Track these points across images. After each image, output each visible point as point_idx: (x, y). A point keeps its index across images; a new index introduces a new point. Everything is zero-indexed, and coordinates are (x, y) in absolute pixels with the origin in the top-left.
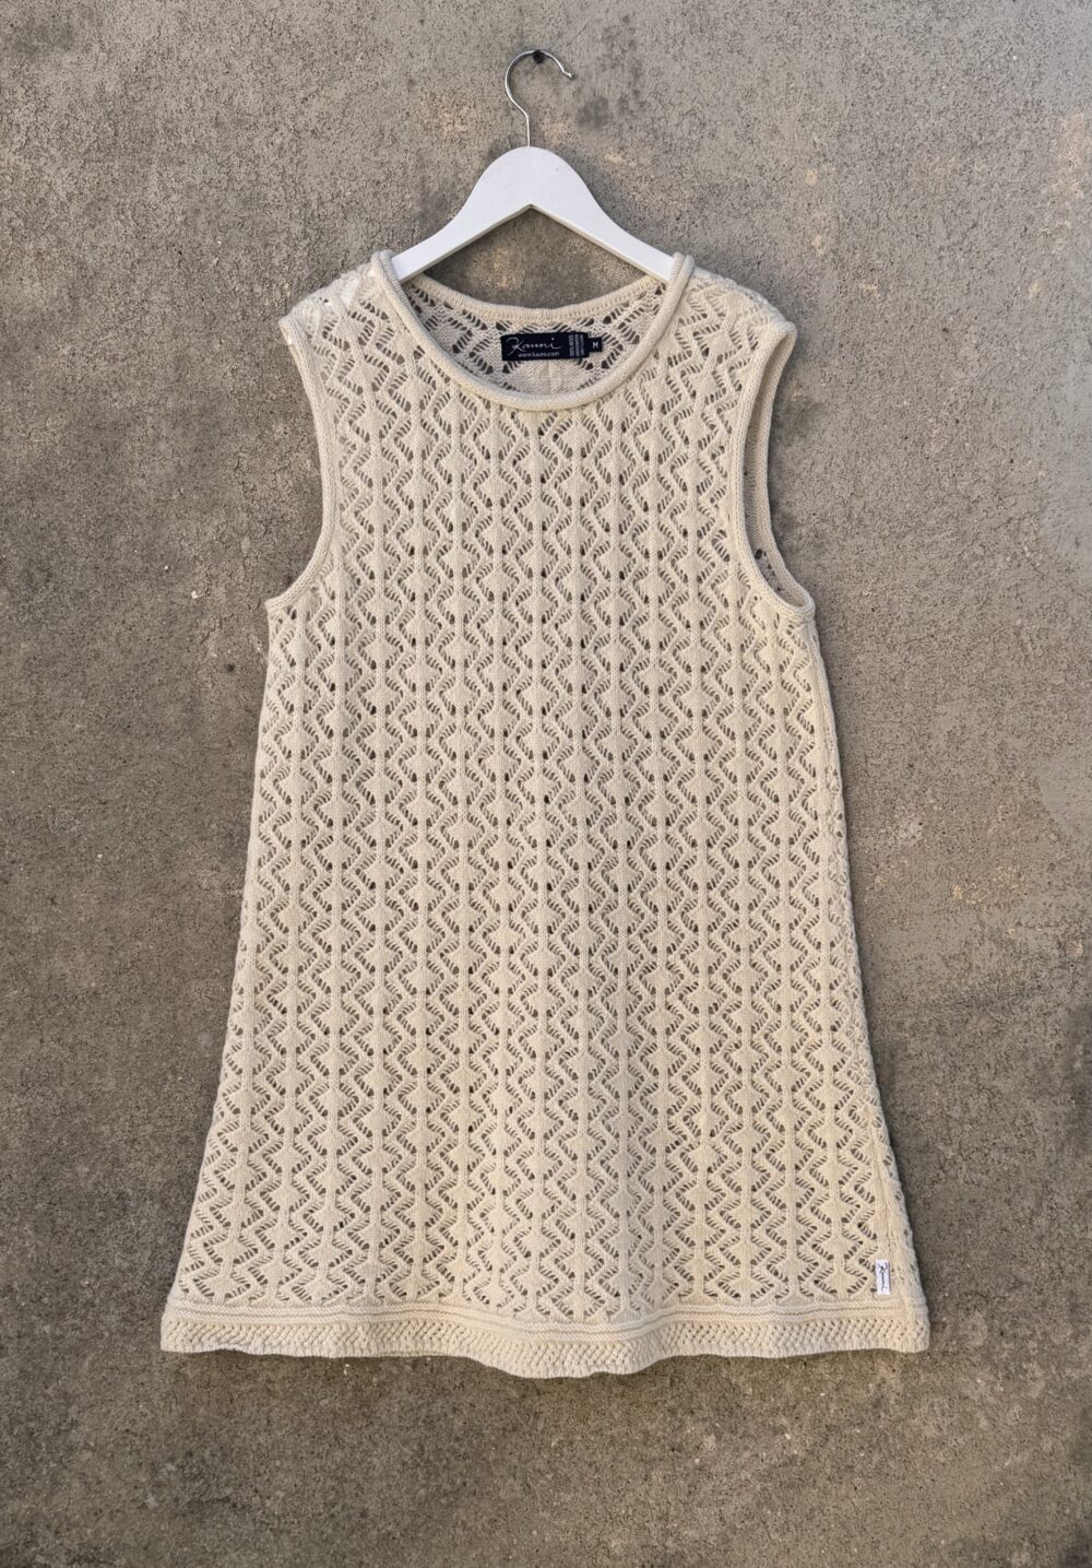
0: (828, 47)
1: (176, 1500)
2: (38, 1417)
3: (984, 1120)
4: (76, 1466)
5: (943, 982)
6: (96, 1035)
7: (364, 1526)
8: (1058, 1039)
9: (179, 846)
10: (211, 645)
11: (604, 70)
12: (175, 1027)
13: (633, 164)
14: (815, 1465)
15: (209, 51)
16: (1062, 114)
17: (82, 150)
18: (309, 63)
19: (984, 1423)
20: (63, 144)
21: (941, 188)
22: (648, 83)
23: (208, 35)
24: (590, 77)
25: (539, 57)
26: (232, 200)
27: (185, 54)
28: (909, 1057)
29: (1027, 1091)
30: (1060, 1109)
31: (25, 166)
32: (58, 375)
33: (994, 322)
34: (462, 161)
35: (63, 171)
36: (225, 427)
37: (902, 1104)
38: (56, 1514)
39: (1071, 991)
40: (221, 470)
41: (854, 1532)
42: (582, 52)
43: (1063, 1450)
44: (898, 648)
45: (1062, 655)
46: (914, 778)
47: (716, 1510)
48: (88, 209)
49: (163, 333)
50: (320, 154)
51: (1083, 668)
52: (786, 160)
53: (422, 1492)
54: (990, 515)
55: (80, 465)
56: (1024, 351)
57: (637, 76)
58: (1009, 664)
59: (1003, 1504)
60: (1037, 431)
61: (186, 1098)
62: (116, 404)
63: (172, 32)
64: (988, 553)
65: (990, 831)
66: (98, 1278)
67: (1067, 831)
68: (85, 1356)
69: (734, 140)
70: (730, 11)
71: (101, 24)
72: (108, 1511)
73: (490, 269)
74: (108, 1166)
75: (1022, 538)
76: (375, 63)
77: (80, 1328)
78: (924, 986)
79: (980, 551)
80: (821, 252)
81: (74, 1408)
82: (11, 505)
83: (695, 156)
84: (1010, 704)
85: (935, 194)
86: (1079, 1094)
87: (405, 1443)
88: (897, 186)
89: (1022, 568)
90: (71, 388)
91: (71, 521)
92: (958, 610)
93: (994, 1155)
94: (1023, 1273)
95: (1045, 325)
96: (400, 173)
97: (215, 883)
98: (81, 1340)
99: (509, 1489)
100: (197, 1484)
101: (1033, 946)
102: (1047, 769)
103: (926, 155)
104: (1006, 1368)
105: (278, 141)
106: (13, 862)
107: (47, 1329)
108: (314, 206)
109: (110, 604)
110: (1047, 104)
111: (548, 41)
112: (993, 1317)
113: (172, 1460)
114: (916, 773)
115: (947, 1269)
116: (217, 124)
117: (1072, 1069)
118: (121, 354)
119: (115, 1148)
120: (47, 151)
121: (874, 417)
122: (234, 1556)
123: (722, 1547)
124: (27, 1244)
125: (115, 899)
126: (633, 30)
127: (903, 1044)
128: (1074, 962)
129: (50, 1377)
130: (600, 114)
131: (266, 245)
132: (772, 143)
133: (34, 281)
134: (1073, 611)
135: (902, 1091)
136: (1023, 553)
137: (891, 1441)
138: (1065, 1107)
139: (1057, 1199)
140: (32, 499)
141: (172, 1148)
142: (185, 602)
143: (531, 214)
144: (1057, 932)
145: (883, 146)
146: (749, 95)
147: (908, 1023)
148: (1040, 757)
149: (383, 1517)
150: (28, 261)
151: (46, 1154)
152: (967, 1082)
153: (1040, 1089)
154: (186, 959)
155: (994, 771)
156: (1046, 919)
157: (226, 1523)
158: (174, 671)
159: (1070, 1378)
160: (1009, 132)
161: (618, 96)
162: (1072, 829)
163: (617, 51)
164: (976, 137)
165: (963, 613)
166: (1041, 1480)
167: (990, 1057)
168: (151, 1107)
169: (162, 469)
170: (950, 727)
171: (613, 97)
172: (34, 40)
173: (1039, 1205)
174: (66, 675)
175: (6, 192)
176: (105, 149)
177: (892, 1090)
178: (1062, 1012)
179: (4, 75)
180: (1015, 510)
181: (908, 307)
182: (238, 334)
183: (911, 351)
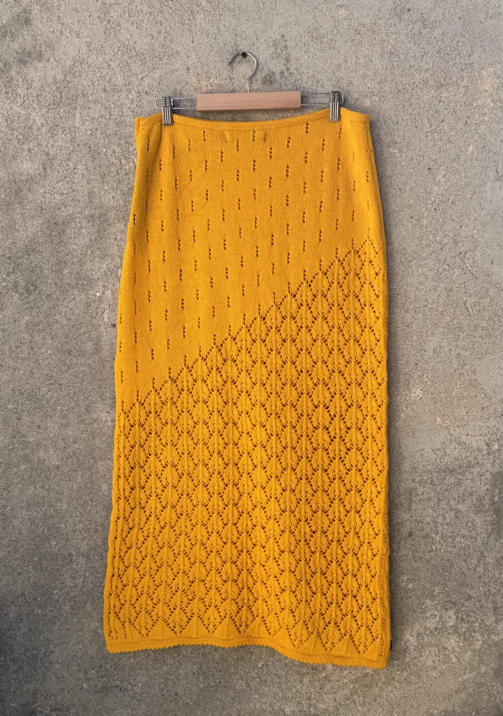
0: (374, 44)
1: (96, 686)
2: (36, 648)
3: (453, 523)
4: (53, 670)
5: (433, 461)
6: (58, 485)
7: (176, 699)
8: (488, 487)
9: (93, 403)
10: (105, 316)
11: (273, 59)
12: (92, 481)
14: (377, 677)
15: (101, 59)
16: (483, 69)
17: (47, 104)
18: (144, 63)
19: (454, 660)
20: (39, 103)
21: (427, 105)
22: (293, 65)
23: (100, 52)
24: (267, 63)
25: (244, 55)
26: (111, 124)
27: (90, 61)
28: (418, 495)
29: (472, 510)
31: (23, 112)
33: (452, 164)
35: (39, 114)
36: (110, 222)
37: (415, 516)
38: (45, 690)
39: (493, 465)
40: (109, 240)
41: (395, 707)
42: (263, 53)
43: (491, 672)
44: (409, 311)
45: (486, 313)
46: (418, 369)
47: (333, 696)
48: (50, 130)
49: (83, 182)
50: (149, 102)
51: (496, 319)
52: (355, 96)
53: (202, 685)
54: (452, 251)
55: (49, 240)
56: (466, 177)
57: (288, 61)
58: (461, 318)
59: (463, 695)
60: (473, 212)
61: (97, 512)
62: (63, 213)
63: (84, 51)
64: (451, 268)
65: (454, 393)
66: (61, 590)
67: (490, 393)
68: (56, 623)
70: (330, 29)
71: (54, 50)
72: (66, 690)
74: (64, 542)
75: (466, 261)
76: (172, 61)
77: (53, 612)
78: (424, 463)
79: (447, 267)
81: (52, 645)
82: (19, 258)
84: (462, 335)
85: (424, 108)
86: (497, 512)
87: (194, 664)
88: (407, 105)
89: (467, 274)
90: (44, 207)
91: (45, 264)
92: (437, 294)
93: (458, 539)
94: (472, 593)
95: (475, 165)
97: (108, 419)
98: (54, 616)
99: (240, 685)
100: (104, 679)
101: (475, 445)
102: (480, 365)
103: (419, 90)
104: (464, 635)
105: (131, 97)
106: (22, 411)
107: (40, 611)
109: (62, 299)
110: (476, 65)
111: (248, 48)
112: (458, 613)
113: (93, 669)
116: (105, 91)
117: (493, 500)
118: (65, 192)
119: (67, 533)
120: (32, 105)
121: (397, 209)
122: (121, 710)
123: (336, 712)
124: (31, 575)
125: (65, 426)
126: (286, 41)
127: (415, 489)
128: (494, 452)
129: (42, 632)
130: (272, 79)
131: (127, 143)
132: (349, 88)
133: (28, 162)
134: (491, 293)
135: (415, 510)
136: (467, 267)
137: (412, 667)
138: (490, 517)
139: (487, 559)
140: (29, 255)
141: (91, 534)
142: (94, 297)
144: (486, 438)
145: (400, 87)
146: (339, 67)
147: (417, 480)
148: (476, 359)
149: (185, 695)
150: (25, 153)
151: (37, 536)
152: (445, 506)
153: (478, 512)
154: (96, 452)
155: (454, 366)
156: (480, 432)
157: (117, 696)
158: (90, 327)
159: (493, 640)
160: (459, 78)
161: (280, 71)
162: (492, 392)
163: (279, 51)
164: (443, 81)
165: (439, 295)
166: (480, 685)
167: (455, 495)
168: (82, 516)
169: (83, 241)
170: (434, 347)
171: (277, 71)
172: (25, 58)
173: (479, 562)
174: (43, 330)
175: (15, 124)
176: (57, 104)
177: (410, 510)
178: (488, 475)
179: (13, 73)
180: (463, 248)
181: (412, 159)
182: (115, 181)
183: (414, 179)
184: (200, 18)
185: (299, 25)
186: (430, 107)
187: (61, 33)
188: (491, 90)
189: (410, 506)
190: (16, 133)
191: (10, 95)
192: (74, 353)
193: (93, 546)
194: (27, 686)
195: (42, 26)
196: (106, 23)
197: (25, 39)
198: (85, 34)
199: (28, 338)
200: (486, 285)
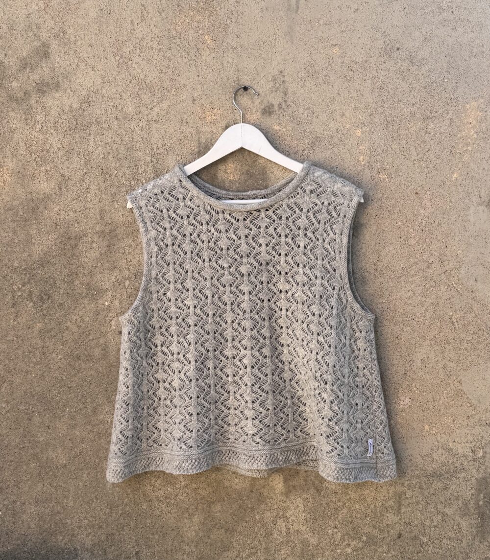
0: (365, 80)
3: (440, 526)
5: (421, 466)
6: (65, 483)
8: (473, 491)
9: (99, 405)
10: (113, 323)
11: (272, 93)
13: (284, 130)
15: (114, 90)
16: (466, 103)
17: (64, 131)
18: (153, 94)
20: (56, 129)
22: (290, 98)
23: (113, 84)
24: (267, 96)
25: (246, 89)
26: (123, 149)
27: (104, 92)
28: (407, 498)
29: (458, 514)
30: (473, 522)
31: (41, 137)
32: (54, 218)
33: (438, 190)
34: (215, 130)
35: (56, 139)
36: (120, 237)
37: (404, 519)
39: (478, 471)
40: (118, 254)
42: (263, 86)
44: (398, 324)
45: (471, 328)
46: (406, 379)
48: (66, 153)
49: (95, 201)
50: (158, 129)
51: (480, 333)
52: (348, 126)
55: (62, 253)
56: (451, 201)
57: (286, 94)
58: (447, 331)
60: (457, 234)
61: (101, 509)
62: (76, 229)
63: (99, 83)
64: (437, 285)
65: (441, 402)
67: (475, 402)
69: (326, 119)
70: (324, 66)
71: (70, 81)
73: (226, 172)
74: (70, 537)
75: (452, 278)
76: (179, 93)
79: (433, 284)
80: (363, 163)
82: (34, 269)
83: (310, 126)
84: (448, 348)
86: (482, 515)
88: (395, 135)
89: (452, 291)
90: (59, 223)
91: (58, 275)
92: (424, 309)
93: (444, 541)
96: (190, 136)
101: (460, 451)
102: (465, 376)
105: (141, 125)
106: (33, 412)
108: (155, 150)
109: (73, 308)
111: (249, 82)
114: (408, 377)
116: (117, 119)
117: (478, 504)
119: (73, 529)
120: (50, 131)
121: (386, 229)
125: (73, 427)
126: (284, 76)
127: (404, 493)
128: (479, 459)
130: (271, 110)
131: (136, 166)
132: (342, 120)
133: (45, 182)
134: (475, 309)
135: (404, 513)
136: (453, 285)
138: (476, 520)
140: (43, 267)
141: (96, 530)
142: (103, 306)
143: (242, 150)
144: (471, 446)
145: (389, 119)
146: (332, 100)
147: (406, 484)
148: (461, 371)
150: (42, 174)
151: (45, 531)
152: (432, 510)
154: (102, 452)
155: (442, 377)
156: (466, 440)
158: (98, 334)
161: (278, 103)
162: (477, 402)
163: (277, 85)
164: (429, 114)
165: (426, 310)
167: (442, 499)
168: (87, 513)
169: (94, 254)
170: (422, 358)
171: (275, 103)
172: (44, 88)
174: (55, 336)
175: (34, 148)
176: (73, 130)
177: (400, 513)
178: (473, 479)
179: (33, 102)
180: (448, 267)
181: (400, 185)
183: (402, 202)
184: (205, 55)
185: (295, 62)
186: (417, 137)
187: (78, 66)
189: (399, 509)
190: (34, 156)
191: (29, 121)
192: (83, 358)
193: (96, 541)
195: (59, 59)
196: (119, 57)
197: (44, 71)
198: (100, 67)
199: (40, 343)
200: (470, 301)
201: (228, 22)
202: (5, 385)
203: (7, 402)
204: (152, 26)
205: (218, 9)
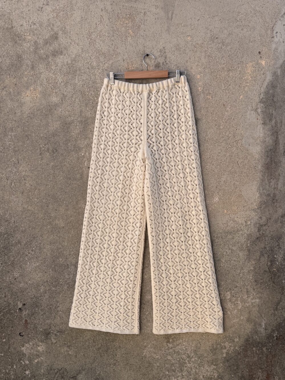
0: (202, 52)
2: (51, 305)
3: (230, 255)
4: (59, 314)
5: (222, 228)
6: (63, 235)
8: (245, 240)
9: (79, 200)
10: (86, 163)
11: (159, 57)
15: (87, 55)
16: (247, 63)
17: (64, 73)
18: (105, 57)
20: (60, 73)
21: (223, 79)
22: (168, 60)
23: (87, 52)
24: (157, 59)
25: (147, 55)
26: (91, 82)
27: (83, 55)
28: (216, 242)
29: (238, 250)
31: (54, 76)
32: (59, 114)
33: (233, 103)
35: (60, 77)
38: (55, 323)
39: (247, 231)
40: (88, 131)
42: (156, 54)
43: (245, 319)
44: (214, 165)
45: (246, 166)
46: (217, 189)
48: (65, 84)
49: (78, 107)
51: (250, 169)
54: (232, 140)
55: (63, 131)
56: (239, 109)
57: (166, 58)
58: (236, 168)
59: (233, 329)
60: (241, 124)
62: (69, 119)
63: (80, 51)
64: (232, 147)
65: (232, 200)
66: (63, 280)
67: (247, 200)
68: (60, 294)
70: (184, 45)
71: (67, 50)
74: (65, 259)
75: (238, 144)
76: (117, 57)
77: (60, 289)
78: (219, 229)
79: (230, 147)
80: (200, 91)
81: (58, 304)
82: (50, 138)
84: (236, 176)
86: (249, 251)
88: (215, 78)
89: (238, 150)
90: (61, 117)
91: (61, 141)
93: (232, 262)
94: (237, 285)
95: (243, 104)
98: (60, 291)
101: (240, 222)
102: (243, 188)
103: (220, 72)
104: (234, 303)
105: (99, 71)
106: (49, 203)
107: (54, 289)
109: (67, 156)
110: (244, 62)
111: (149, 52)
112: (231, 293)
115: (222, 283)
116: (88, 68)
117: (247, 246)
118: (70, 110)
119: (67, 256)
120: (58, 74)
121: (210, 121)
122: (87, 332)
125: (67, 210)
127: (215, 240)
128: (248, 225)
129: (55, 297)
130: (159, 65)
133: (55, 97)
134: (248, 158)
136: (239, 147)
138: (246, 253)
139: (244, 271)
140: (54, 137)
142: (81, 155)
144: (245, 219)
145: (212, 70)
146: (187, 61)
148: (242, 186)
150: (54, 94)
151: (54, 257)
152: (227, 248)
153: (241, 250)
155: (232, 189)
156: (243, 217)
158: (79, 168)
159: (246, 305)
160: (237, 67)
163: (162, 54)
164: (230, 68)
165: (227, 158)
166: (241, 325)
167: (231, 243)
169: (77, 131)
170: (224, 180)
171: (161, 62)
172: (55, 53)
173: (241, 272)
174: (59, 169)
175: (50, 81)
176: (68, 73)
178: (246, 235)
179: (50, 60)
180: (237, 139)
181: (217, 101)
182: (91, 107)
183: (217, 109)
184: (129, 39)
185: (171, 43)
186: (225, 79)
187: (71, 43)
188: (250, 72)
190: (50, 85)
191: (48, 69)
192: (72, 179)
194: (47, 321)
195: (63, 40)
196: (90, 40)
197: (55, 45)
198: (81, 44)
199: (52, 172)
200: (247, 155)
201: (140, 24)
202: (37, 190)
203: (37, 198)
204: (105, 25)
205: (136, 18)
